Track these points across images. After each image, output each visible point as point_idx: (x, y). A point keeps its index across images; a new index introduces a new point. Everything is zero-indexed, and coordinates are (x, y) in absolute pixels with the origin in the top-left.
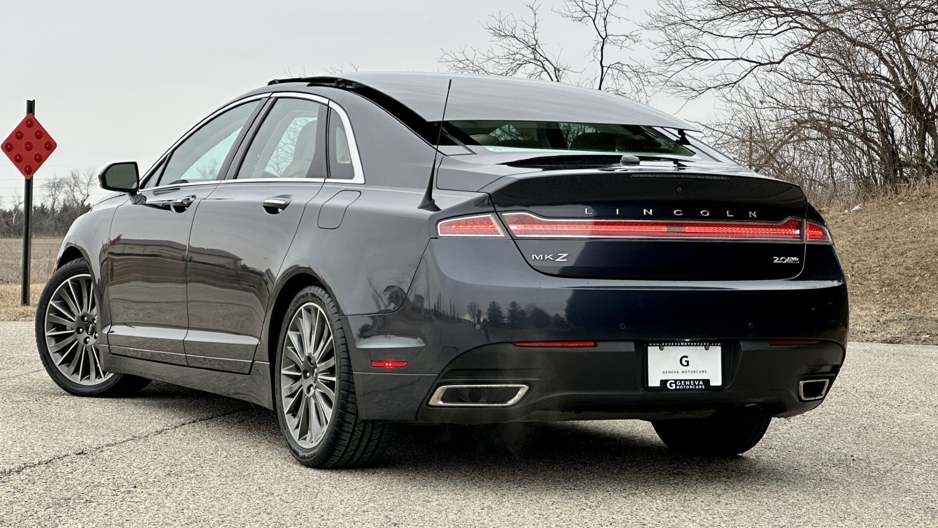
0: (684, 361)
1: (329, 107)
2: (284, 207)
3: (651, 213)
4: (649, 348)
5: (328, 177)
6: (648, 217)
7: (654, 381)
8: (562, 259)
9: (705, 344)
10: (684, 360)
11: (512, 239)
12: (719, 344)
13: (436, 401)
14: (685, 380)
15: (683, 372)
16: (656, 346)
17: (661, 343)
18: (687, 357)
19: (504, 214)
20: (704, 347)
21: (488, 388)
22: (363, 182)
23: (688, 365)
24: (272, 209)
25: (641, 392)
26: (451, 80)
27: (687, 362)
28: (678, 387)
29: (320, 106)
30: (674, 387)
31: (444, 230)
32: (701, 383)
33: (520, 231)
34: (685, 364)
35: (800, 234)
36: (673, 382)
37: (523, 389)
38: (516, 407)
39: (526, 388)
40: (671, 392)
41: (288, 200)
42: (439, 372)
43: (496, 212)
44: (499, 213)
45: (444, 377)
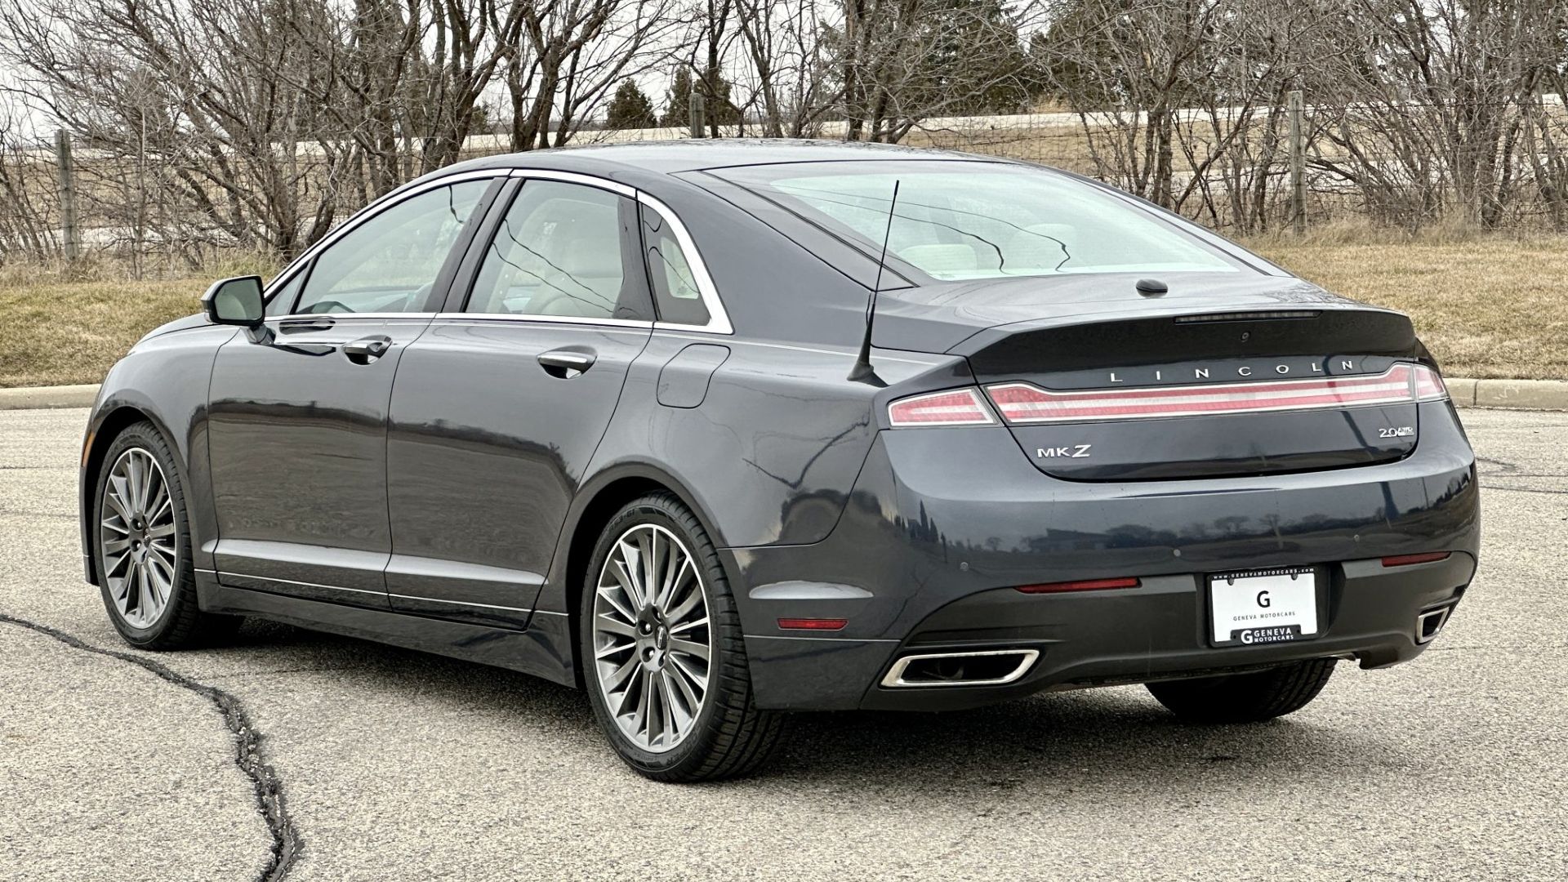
0: (1263, 600)
1: (638, 202)
2: (583, 368)
3: (1206, 375)
4: (1213, 582)
5: (657, 320)
6: (1203, 381)
7: (1222, 634)
8: (1083, 453)
9: (1291, 571)
10: (1263, 597)
11: (1006, 426)
12: (1312, 570)
13: (894, 678)
14: (1266, 629)
15: (1262, 616)
16: (1223, 578)
17: (1230, 574)
18: (1266, 592)
19: (989, 388)
20: (1290, 576)
21: (976, 657)
22: (731, 331)
23: (1268, 605)
24: (557, 370)
25: (1204, 651)
26: (898, 182)
27: (1268, 600)
28: (1256, 640)
29: (620, 199)
30: (1251, 641)
31: (897, 416)
32: (1289, 631)
33: (1016, 412)
34: (1265, 603)
35: (1409, 390)
36: (1250, 632)
37: (1031, 657)
38: (1018, 684)
39: (1036, 653)
40: (1248, 648)
41: (591, 358)
42: (902, 637)
43: (977, 384)
44: (982, 387)
45: (908, 645)
